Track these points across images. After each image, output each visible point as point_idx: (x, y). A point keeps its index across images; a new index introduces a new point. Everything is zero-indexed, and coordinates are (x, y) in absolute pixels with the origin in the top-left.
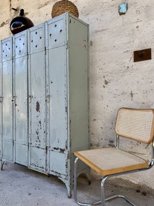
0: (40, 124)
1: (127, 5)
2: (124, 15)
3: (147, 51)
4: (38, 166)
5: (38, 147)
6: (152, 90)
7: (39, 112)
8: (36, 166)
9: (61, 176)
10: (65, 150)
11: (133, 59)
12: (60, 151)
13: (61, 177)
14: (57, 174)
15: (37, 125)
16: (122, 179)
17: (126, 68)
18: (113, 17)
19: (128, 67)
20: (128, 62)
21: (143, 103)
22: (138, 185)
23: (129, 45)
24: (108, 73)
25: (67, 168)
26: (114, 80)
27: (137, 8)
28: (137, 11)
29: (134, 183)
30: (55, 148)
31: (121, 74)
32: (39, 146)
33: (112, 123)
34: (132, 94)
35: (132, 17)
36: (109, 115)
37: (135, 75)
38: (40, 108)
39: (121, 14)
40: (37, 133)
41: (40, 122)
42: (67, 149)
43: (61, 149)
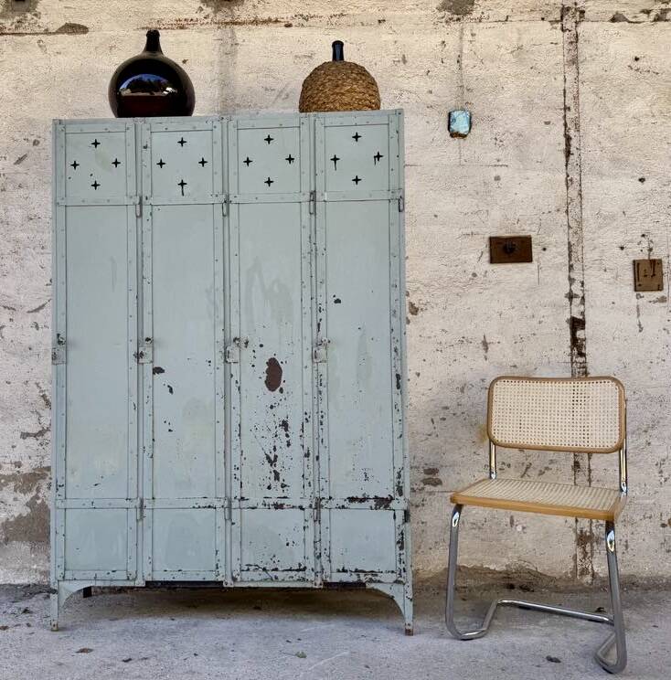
0: (286, 430)
1: (471, 118)
2: (462, 140)
3: (523, 242)
4: (276, 570)
5: (278, 506)
6: (534, 334)
7: (281, 391)
8: (264, 569)
9: (378, 578)
10: (392, 499)
11: (486, 256)
12: (376, 505)
13: (379, 582)
14: (362, 575)
15: (271, 435)
16: (464, 567)
17: (470, 276)
18: (432, 135)
19: (474, 275)
20: (474, 261)
21: (515, 366)
22: (506, 572)
23: (476, 219)
24: (419, 285)
25: (401, 548)
26: (437, 304)
27: (495, 131)
28: (496, 139)
29: (493, 572)
30: (352, 499)
31: (457, 290)
32: (279, 503)
33: (432, 421)
34: (485, 345)
35: (483, 151)
36: (424, 398)
37: (492, 295)
38: (283, 379)
39: (454, 135)
40: (272, 462)
41: (285, 425)
42: (401, 494)
43: (376, 498)
